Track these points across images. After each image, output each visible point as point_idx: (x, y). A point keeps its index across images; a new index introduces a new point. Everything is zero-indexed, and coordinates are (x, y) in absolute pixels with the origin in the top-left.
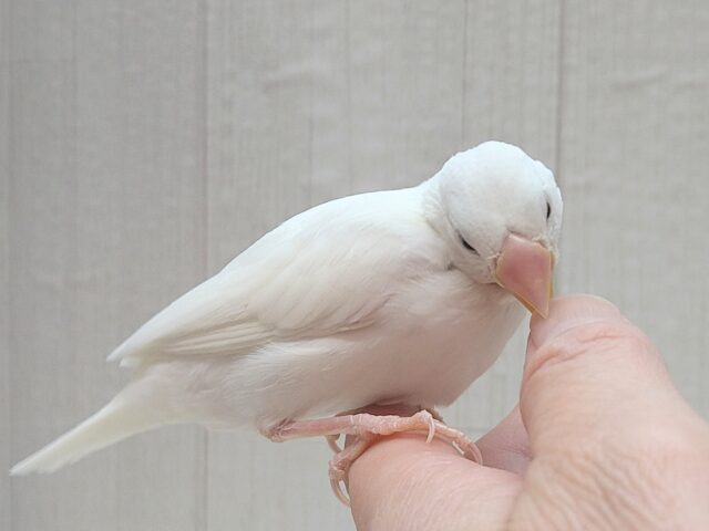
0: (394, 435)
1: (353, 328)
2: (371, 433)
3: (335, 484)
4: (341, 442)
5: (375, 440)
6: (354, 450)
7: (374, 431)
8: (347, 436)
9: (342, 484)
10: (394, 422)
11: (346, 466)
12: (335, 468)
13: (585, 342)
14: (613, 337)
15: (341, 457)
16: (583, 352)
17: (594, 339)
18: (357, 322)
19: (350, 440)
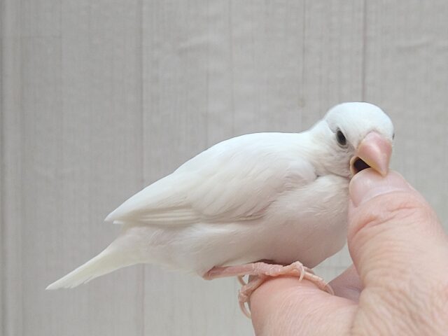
0: (280, 276)
1: (249, 219)
2: (265, 275)
3: (242, 304)
4: (246, 279)
5: (267, 278)
6: (254, 284)
7: (266, 273)
8: (250, 276)
9: (246, 304)
10: (279, 269)
11: (249, 294)
12: (242, 294)
13: (392, 211)
14: (410, 208)
15: (246, 288)
16: (392, 218)
17: (398, 209)
18: (251, 216)
19: (252, 278)
